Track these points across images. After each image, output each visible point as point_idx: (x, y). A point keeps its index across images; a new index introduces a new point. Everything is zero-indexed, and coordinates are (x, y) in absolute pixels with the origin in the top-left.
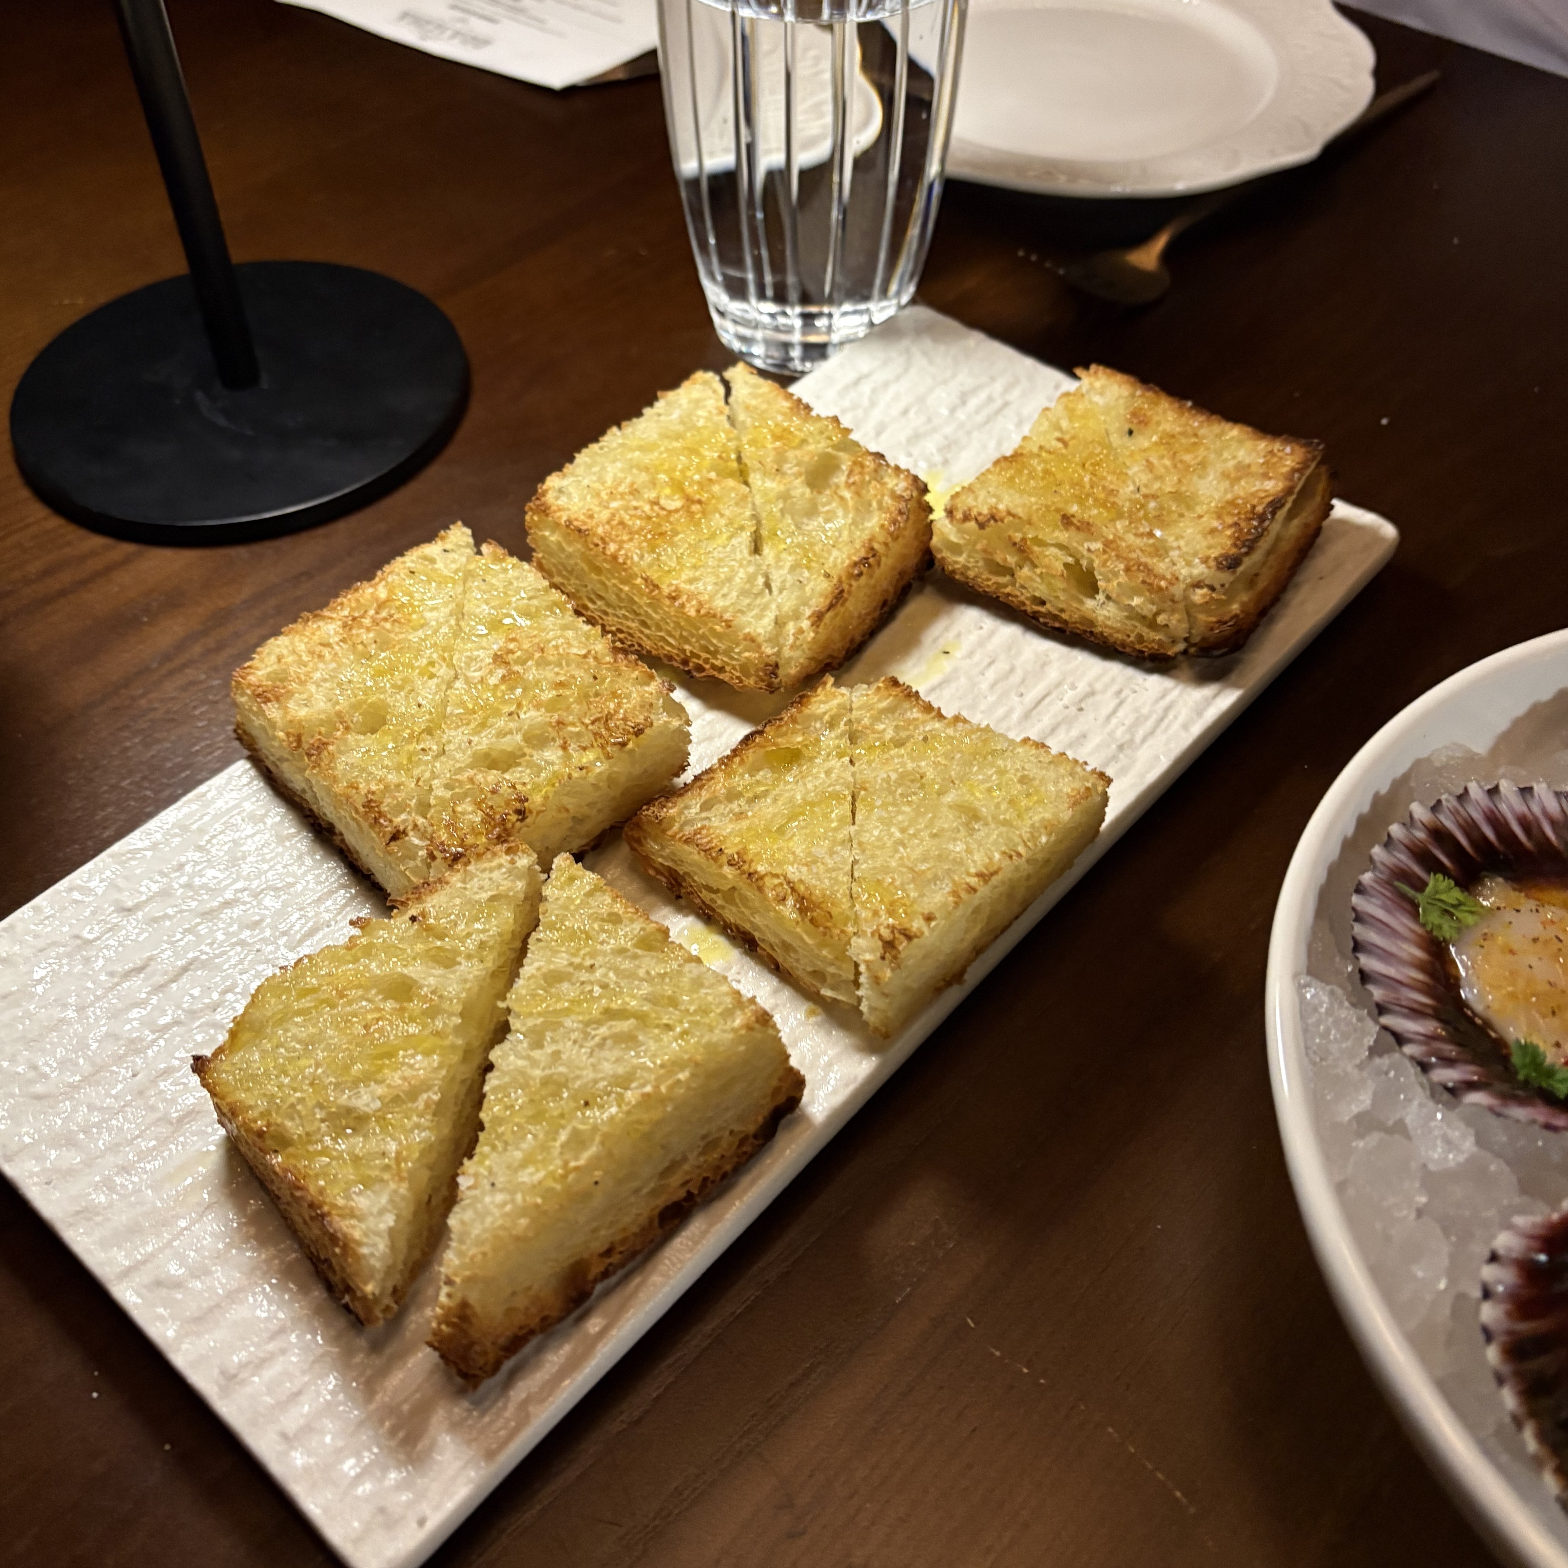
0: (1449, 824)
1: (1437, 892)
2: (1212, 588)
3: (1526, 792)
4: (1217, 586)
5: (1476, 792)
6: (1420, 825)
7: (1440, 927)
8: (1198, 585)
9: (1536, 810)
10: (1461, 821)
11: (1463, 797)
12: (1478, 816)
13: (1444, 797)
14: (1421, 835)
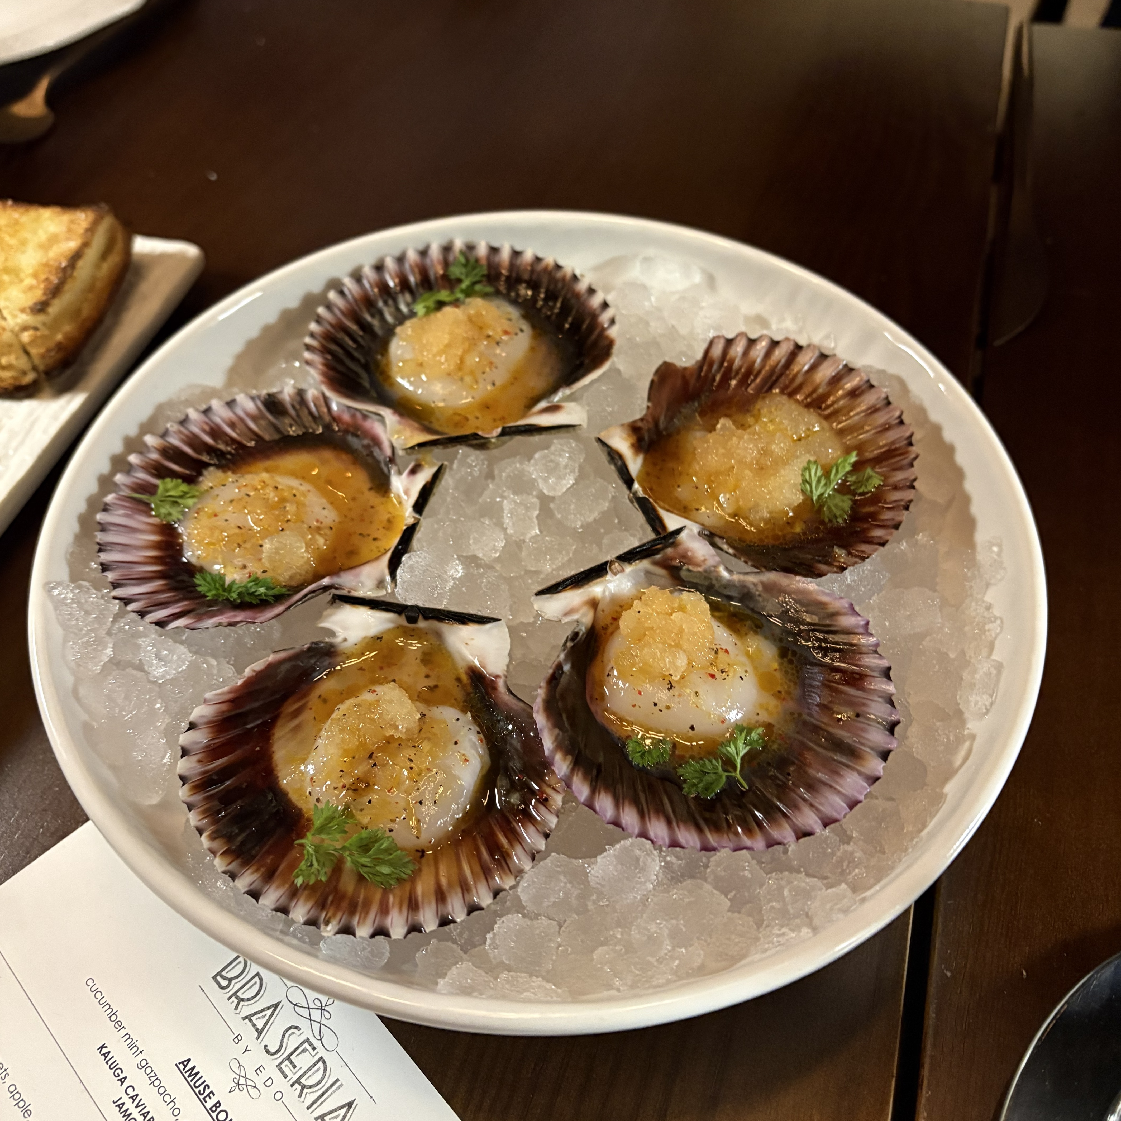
0: (175, 441)
1: (167, 490)
2: (36, 329)
3: (231, 404)
4: (39, 326)
5: (193, 414)
6: (153, 449)
7: (170, 514)
8: (25, 328)
9: (241, 413)
10: (184, 438)
11: (184, 422)
12: (196, 430)
13: (169, 425)
14: (154, 456)
